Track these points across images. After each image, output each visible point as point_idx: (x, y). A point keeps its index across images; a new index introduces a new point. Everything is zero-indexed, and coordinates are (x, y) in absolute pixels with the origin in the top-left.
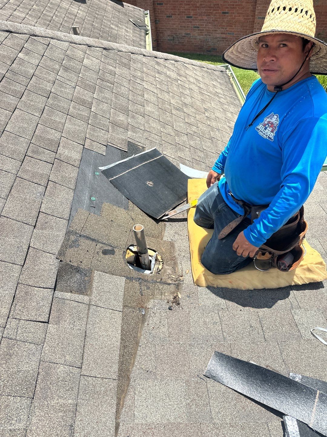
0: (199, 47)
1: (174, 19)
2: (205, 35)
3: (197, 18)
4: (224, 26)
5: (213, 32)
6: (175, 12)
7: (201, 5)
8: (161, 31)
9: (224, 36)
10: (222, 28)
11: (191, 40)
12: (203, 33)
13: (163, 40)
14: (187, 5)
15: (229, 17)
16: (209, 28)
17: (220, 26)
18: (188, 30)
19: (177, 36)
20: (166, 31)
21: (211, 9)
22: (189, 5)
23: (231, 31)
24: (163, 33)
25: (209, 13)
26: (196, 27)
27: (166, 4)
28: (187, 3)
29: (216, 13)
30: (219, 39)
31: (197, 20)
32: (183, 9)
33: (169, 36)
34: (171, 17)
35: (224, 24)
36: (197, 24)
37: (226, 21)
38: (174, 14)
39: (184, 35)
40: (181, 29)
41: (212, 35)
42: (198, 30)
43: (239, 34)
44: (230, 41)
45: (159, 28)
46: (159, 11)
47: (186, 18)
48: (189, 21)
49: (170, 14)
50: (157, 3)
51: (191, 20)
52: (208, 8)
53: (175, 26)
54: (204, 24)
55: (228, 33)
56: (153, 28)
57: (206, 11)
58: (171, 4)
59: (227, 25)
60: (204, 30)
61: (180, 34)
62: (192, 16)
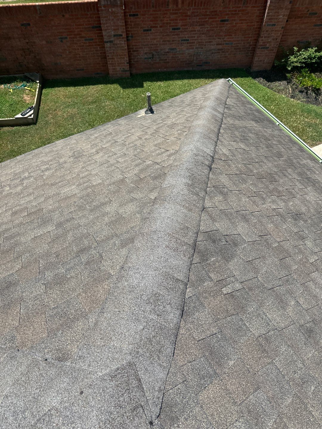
0: (188, 62)
2: (196, 48)
3: (187, 28)
4: (221, 36)
5: (207, 44)
6: (155, 24)
7: (193, 12)
8: (134, 49)
9: (220, 47)
10: (218, 39)
11: (177, 56)
12: (194, 46)
13: (138, 59)
14: (173, 14)
15: (229, 25)
16: (201, 40)
17: (216, 36)
18: (174, 45)
19: (158, 52)
20: (142, 48)
21: (207, 17)
22: (176, 14)
23: (230, 41)
24: (137, 51)
25: (204, 22)
26: (184, 40)
27: (143, 15)
28: (174, 12)
29: (213, 21)
30: (213, 51)
31: (186, 31)
32: (168, 19)
33: (146, 53)
34: (150, 30)
35: (221, 34)
36: (187, 36)
37: (225, 29)
38: (155, 26)
39: (167, 50)
40: (164, 44)
41: (205, 47)
42: (188, 43)
43: (239, 43)
44: (228, 52)
45: (132, 46)
46: (133, 24)
47: (171, 30)
48: (175, 33)
49: (148, 27)
50: (130, 14)
51: (179, 32)
52: (202, 16)
53: (155, 41)
54: (196, 36)
55: (226, 43)
56: (125, 48)
57: (199, 19)
58: (151, 14)
59: (226, 34)
60: (195, 43)
61: (162, 49)
62: (180, 28)
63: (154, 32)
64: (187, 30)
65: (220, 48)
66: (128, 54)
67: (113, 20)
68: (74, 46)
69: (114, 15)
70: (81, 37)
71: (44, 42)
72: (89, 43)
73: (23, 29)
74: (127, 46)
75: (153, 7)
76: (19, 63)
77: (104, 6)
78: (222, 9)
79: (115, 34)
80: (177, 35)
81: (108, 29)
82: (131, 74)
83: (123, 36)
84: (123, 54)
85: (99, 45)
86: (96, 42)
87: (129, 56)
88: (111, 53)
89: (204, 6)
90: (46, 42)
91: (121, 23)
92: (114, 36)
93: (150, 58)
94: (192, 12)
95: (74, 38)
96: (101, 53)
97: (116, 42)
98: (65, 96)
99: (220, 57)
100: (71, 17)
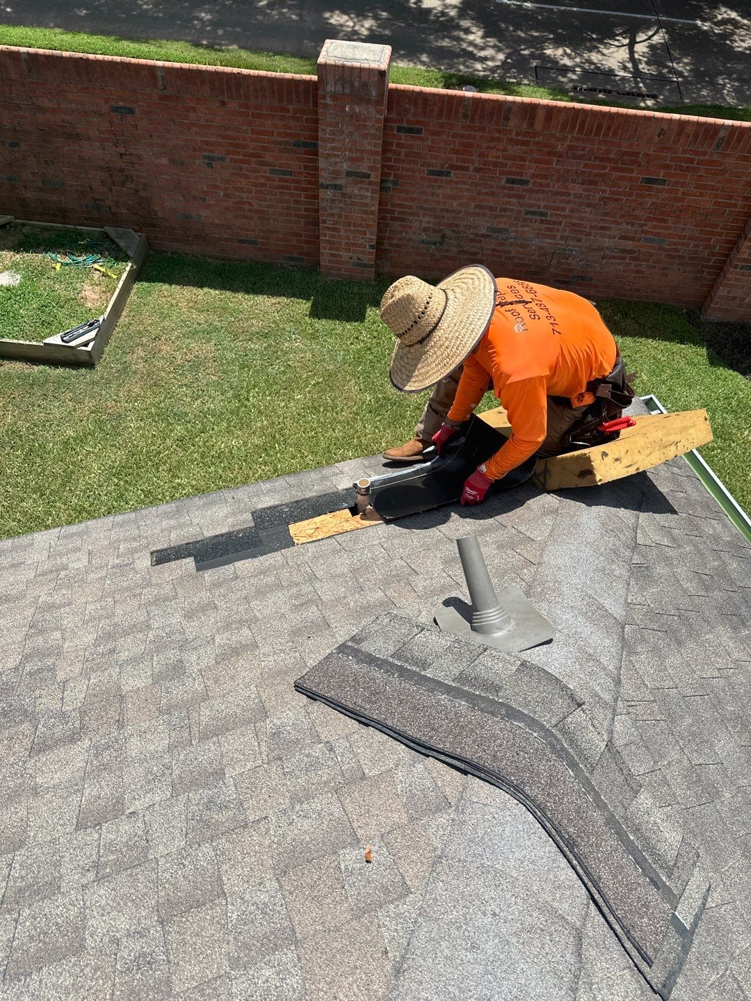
0: (533, 269)
1: (457, 183)
2: (562, 238)
3: (548, 185)
4: (637, 218)
5: (593, 231)
6: (464, 161)
7: (571, 148)
8: (396, 215)
9: (629, 245)
10: (628, 223)
11: (507, 248)
12: (558, 230)
13: (401, 239)
14: (517, 142)
15: (665, 195)
16: (581, 219)
17: (623, 216)
18: (504, 220)
19: (458, 232)
20: (417, 215)
21: (607, 164)
22: (523, 143)
23: (658, 234)
24: (403, 220)
25: (596, 175)
26: (534, 213)
27: (433, 133)
28: (520, 138)
29: (622, 178)
30: (607, 252)
31: (543, 192)
32: (500, 154)
33: (425, 230)
34: (448, 174)
35: (638, 212)
36: (542, 204)
37: (649, 204)
38: (461, 166)
39: (483, 231)
40: (478, 215)
41: (586, 240)
42: (542, 222)
43: (683, 244)
44: (647, 261)
45: (393, 205)
46: (403, 151)
47: (503, 182)
48: (512, 192)
49: (442, 166)
50: (399, 125)
51: (524, 190)
52: (594, 161)
53: (455, 203)
54: (568, 207)
55: (646, 239)
56: (373, 208)
57: (584, 167)
58: (455, 136)
59: (651, 215)
60: (563, 224)
61: (470, 227)
62: (529, 181)
63: (455, 179)
64: (546, 189)
65: (629, 248)
66: (378, 223)
67: (351, 133)
68: (241, 182)
69: (357, 123)
70: (261, 164)
71: (164, 161)
72: (281, 180)
73: (116, 120)
74: (377, 206)
75: (465, 116)
76: (95, 200)
77: (334, 97)
78: (654, 151)
79: (350, 170)
80: (518, 197)
81: (336, 155)
82: (378, 274)
83: (372, 179)
84: (364, 222)
85: (304, 190)
86: (299, 182)
87: (380, 230)
88: (332, 215)
89: (606, 134)
90: (169, 160)
91: (372, 145)
92: (349, 174)
93: (435, 243)
94: (569, 146)
95: (242, 161)
96: (306, 210)
97: (349, 190)
98: (191, 304)
99: (624, 271)
100: (243, 110)
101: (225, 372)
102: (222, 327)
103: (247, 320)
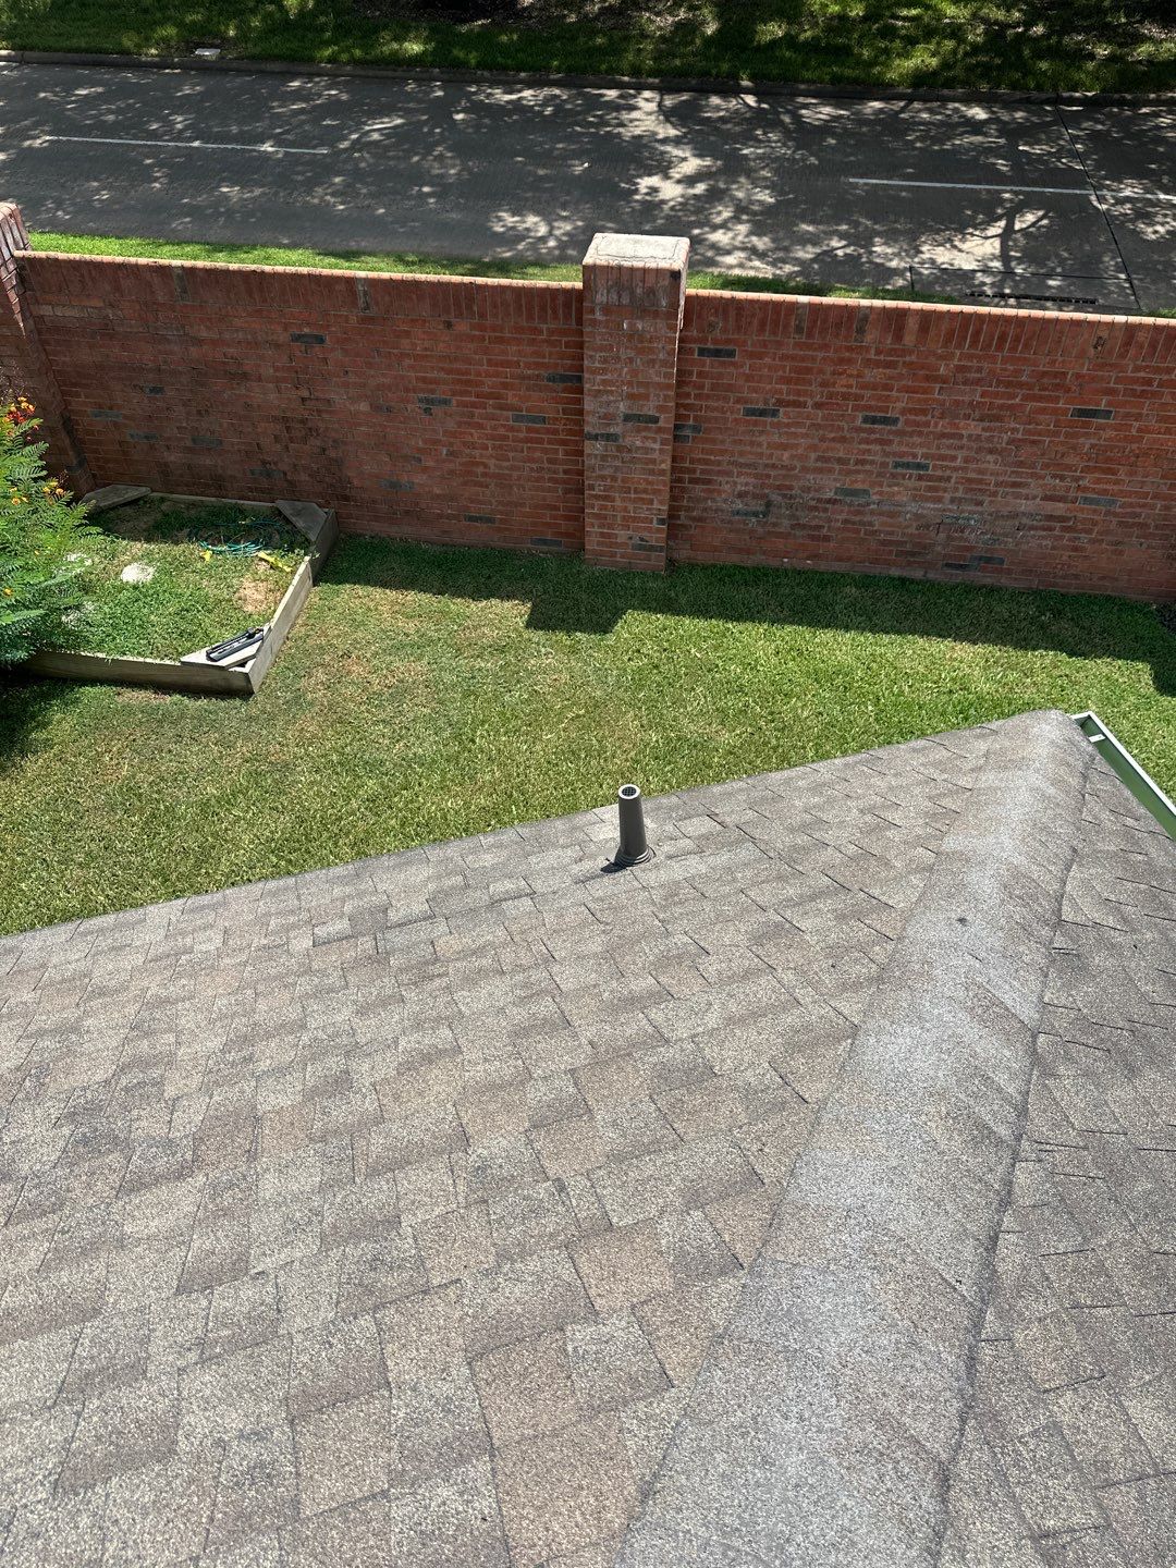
0: (908, 547)
1: (788, 425)
2: (952, 500)
3: (927, 424)
4: (1069, 468)
5: (1001, 490)
6: (798, 393)
7: (960, 369)
8: (698, 475)
9: (1059, 508)
10: (1054, 476)
11: (867, 518)
12: (945, 490)
13: (705, 510)
14: (878, 364)
15: (1111, 433)
16: (980, 472)
17: (1046, 466)
18: (860, 477)
19: (791, 497)
20: (728, 474)
21: (1017, 391)
22: (890, 365)
23: (1104, 492)
24: (709, 482)
25: (1001, 407)
26: (907, 466)
27: (752, 355)
28: (882, 357)
29: (1043, 411)
30: (1025, 521)
31: (920, 434)
32: (853, 381)
33: (741, 495)
34: (774, 413)
35: (1070, 460)
36: (920, 451)
37: (1087, 446)
38: (794, 401)
39: (830, 495)
40: (820, 471)
41: (991, 503)
42: (920, 478)
43: (1144, 506)
44: (1089, 532)
45: (692, 461)
46: (707, 382)
47: (859, 422)
48: (873, 436)
49: (766, 403)
50: (702, 346)
51: (890, 432)
52: (998, 386)
53: (786, 455)
54: (960, 455)
55: (1086, 499)
56: (663, 466)
57: (982, 396)
58: (784, 358)
59: (1091, 464)
60: (953, 481)
61: (809, 488)
62: (898, 419)
63: (786, 421)
64: (926, 430)
65: (1058, 513)
66: (671, 488)
67: (631, 360)
68: (472, 435)
69: (639, 345)
70: (501, 408)
71: (364, 407)
72: (529, 430)
73: (298, 354)
74: (669, 462)
75: (799, 329)
76: (264, 463)
77: (606, 310)
78: (1088, 370)
79: (630, 412)
80: (882, 442)
81: (608, 391)
82: (671, 562)
83: (661, 424)
84: (650, 487)
85: (564, 443)
86: (555, 432)
87: (673, 498)
88: (603, 478)
89: (1013, 349)
90: (371, 405)
91: (662, 375)
92: (627, 418)
93: (755, 514)
94: (957, 367)
95: (474, 405)
96: (565, 472)
97: (628, 441)
98: (396, 608)
99: (1053, 548)
100: (477, 333)
101: (441, 702)
102: (439, 639)
103: (475, 628)
